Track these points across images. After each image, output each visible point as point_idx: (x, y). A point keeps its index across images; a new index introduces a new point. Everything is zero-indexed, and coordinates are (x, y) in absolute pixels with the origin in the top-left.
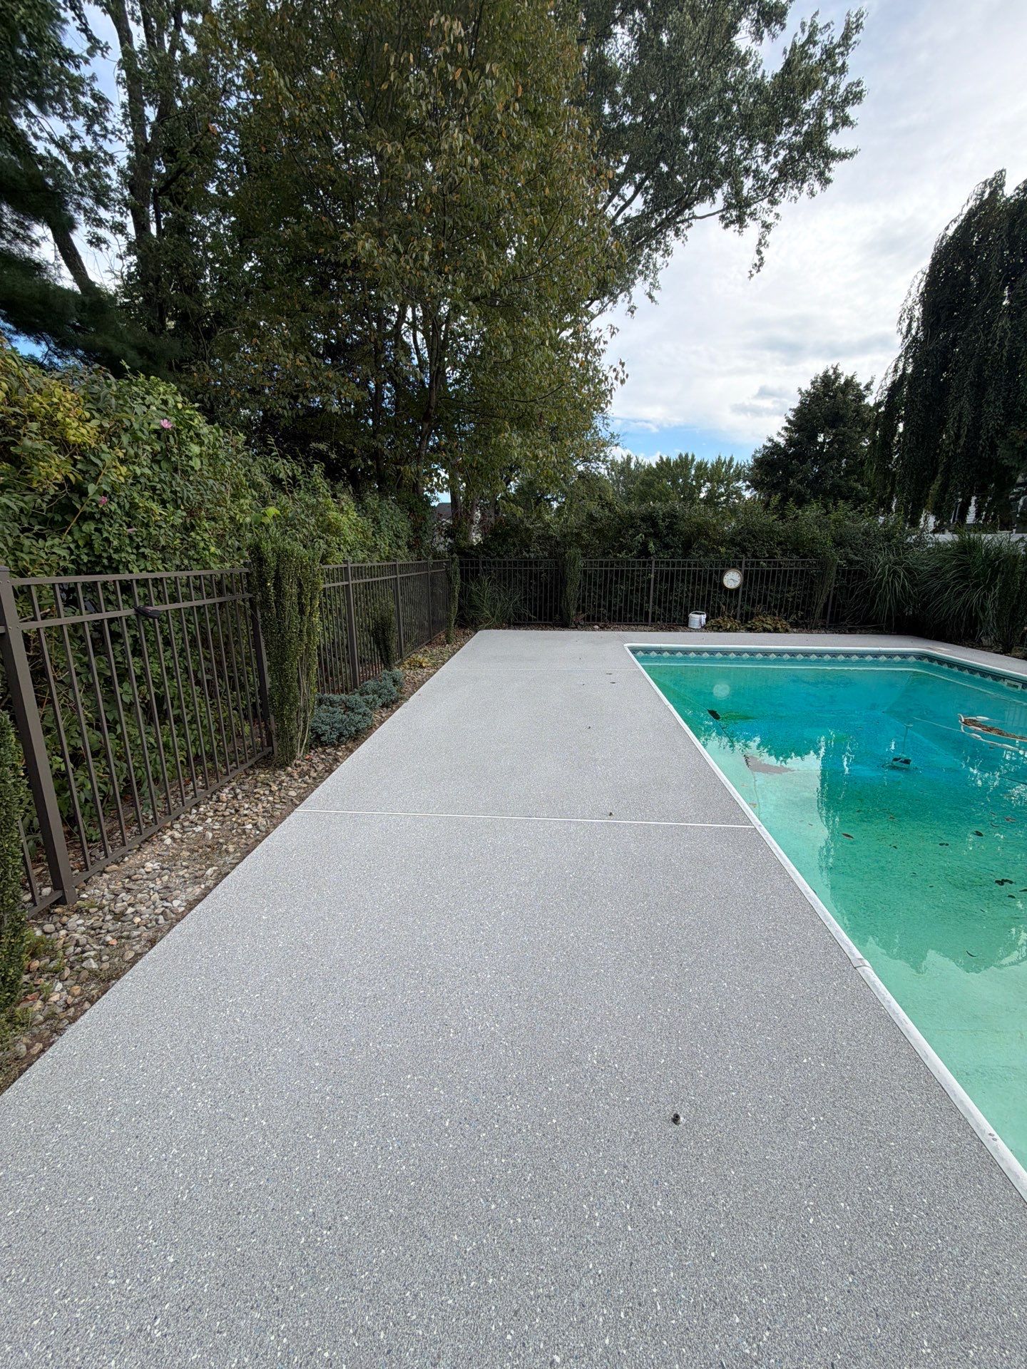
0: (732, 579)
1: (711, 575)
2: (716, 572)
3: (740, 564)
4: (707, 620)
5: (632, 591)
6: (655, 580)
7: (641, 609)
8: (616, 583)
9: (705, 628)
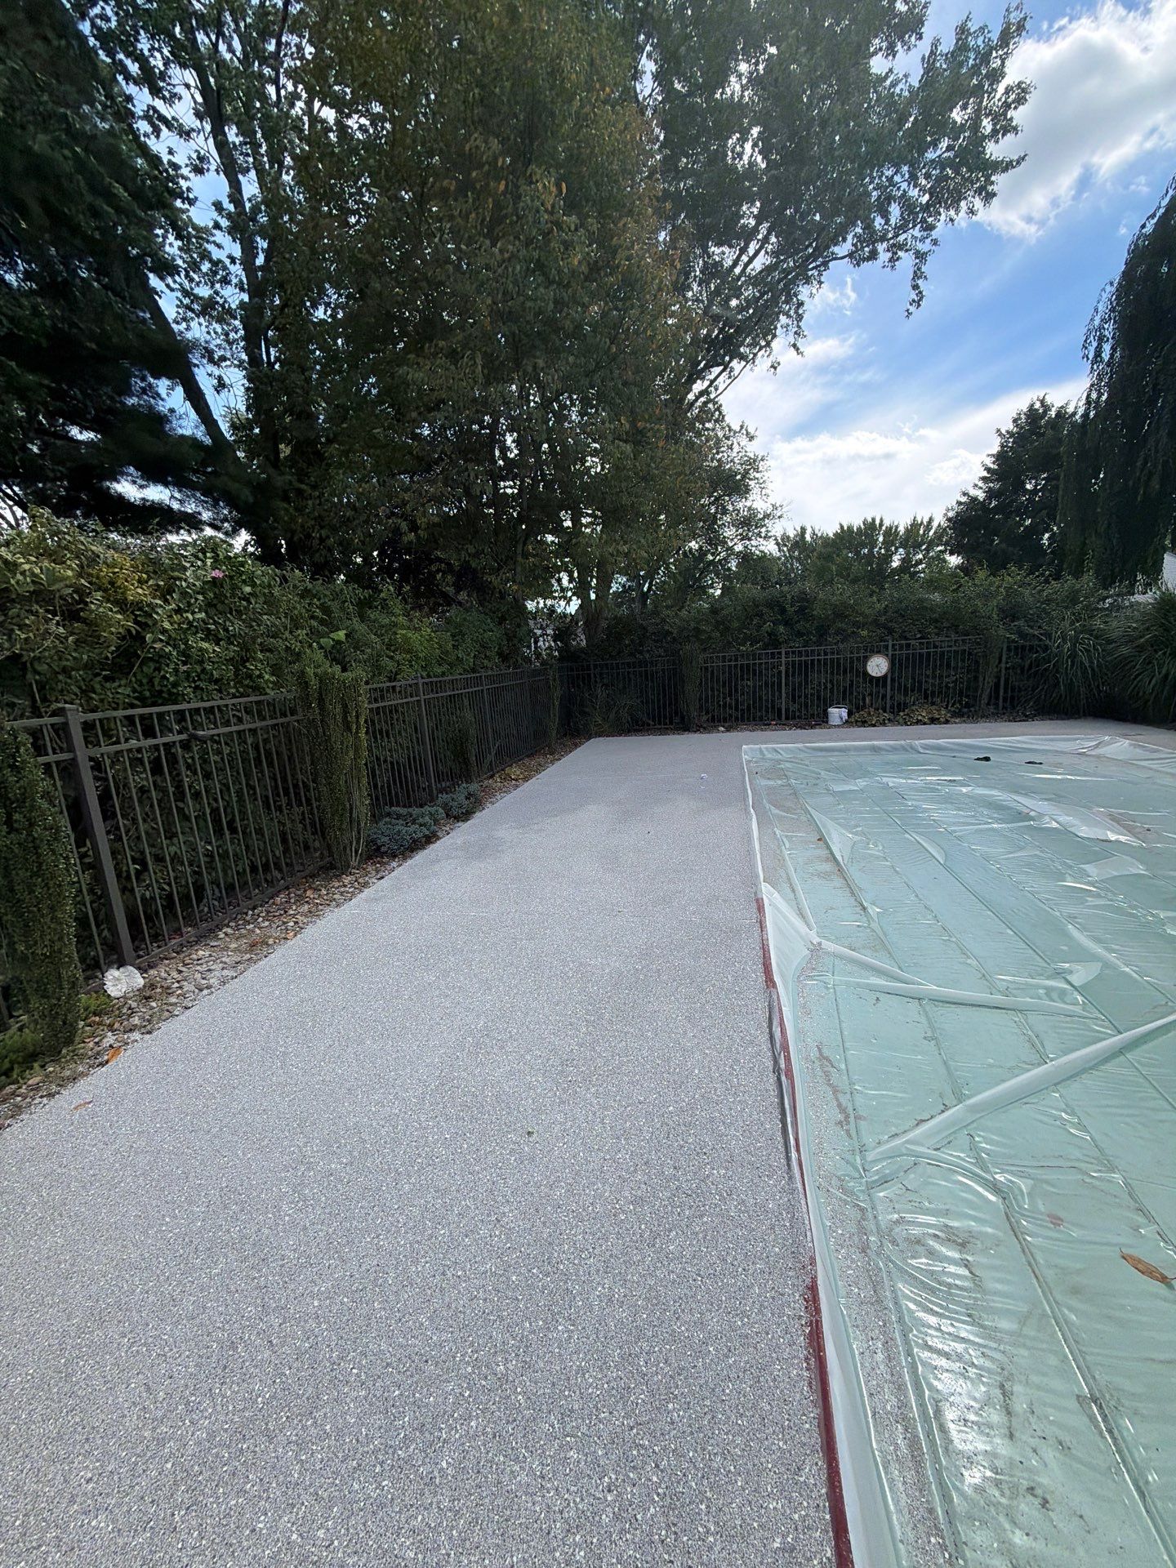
0: (878, 666)
1: (852, 662)
2: (858, 659)
3: (886, 647)
4: (850, 714)
5: (761, 687)
6: (787, 672)
7: (773, 707)
8: (743, 679)
9: (847, 723)
